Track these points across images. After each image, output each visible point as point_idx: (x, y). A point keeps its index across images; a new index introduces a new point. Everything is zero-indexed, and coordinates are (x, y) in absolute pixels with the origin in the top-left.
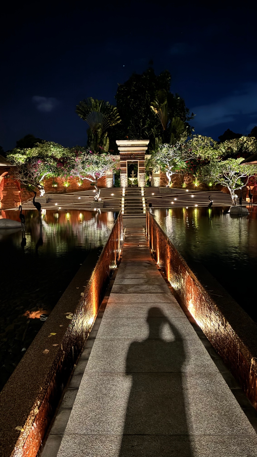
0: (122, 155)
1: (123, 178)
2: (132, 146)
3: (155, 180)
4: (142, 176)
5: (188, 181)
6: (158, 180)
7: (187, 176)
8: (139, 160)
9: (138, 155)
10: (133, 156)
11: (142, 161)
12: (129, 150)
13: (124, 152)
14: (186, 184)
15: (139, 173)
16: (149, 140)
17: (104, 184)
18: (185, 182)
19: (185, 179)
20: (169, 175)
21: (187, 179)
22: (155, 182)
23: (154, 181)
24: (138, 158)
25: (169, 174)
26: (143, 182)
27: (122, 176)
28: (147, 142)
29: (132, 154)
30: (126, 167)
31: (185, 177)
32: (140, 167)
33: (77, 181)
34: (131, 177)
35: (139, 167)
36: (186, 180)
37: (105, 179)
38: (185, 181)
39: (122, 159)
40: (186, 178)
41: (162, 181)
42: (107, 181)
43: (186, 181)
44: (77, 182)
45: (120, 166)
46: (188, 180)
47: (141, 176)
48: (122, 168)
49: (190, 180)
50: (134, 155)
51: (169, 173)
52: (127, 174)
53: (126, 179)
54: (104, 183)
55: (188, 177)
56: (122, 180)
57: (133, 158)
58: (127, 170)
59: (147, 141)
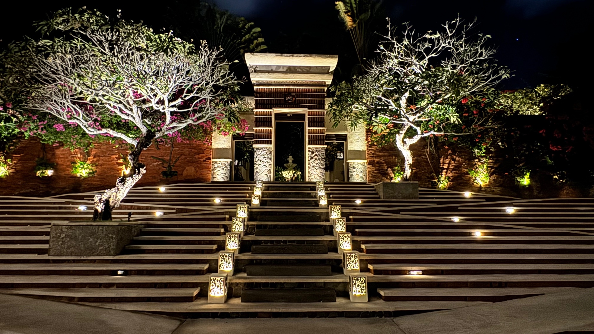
0: (260, 93)
1: (261, 158)
2: (291, 70)
3: (354, 168)
4: (317, 153)
5: (453, 169)
6: (360, 166)
7: (450, 154)
8: (309, 109)
9: (306, 96)
10: (293, 96)
11: (318, 111)
12: (281, 80)
13: (265, 87)
14: (449, 177)
15: (309, 144)
16: (337, 56)
17: (204, 174)
18: (444, 173)
19: (444, 164)
20: (404, 143)
21: (449, 164)
22: (354, 174)
23: (351, 169)
24: (306, 102)
25: (407, 140)
26: (318, 170)
27: (259, 152)
28: (332, 63)
29: (288, 93)
30: (271, 126)
31: (442, 159)
32: (310, 128)
33: (121, 161)
34: (285, 169)
35: (307, 128)
36: (445, 167)
37: (210, 159)
38: (443, 169)
39: (259, 105)
40: (447, 161)
41: (374, 169)
42: (216, 165)
43: (447, 169)
44: (121, 164)
45: (254, 124)
46: (451, 167)
47: (313, 153)
48: (260, 128)
49: (457, 167)
50: (294, 94)
51: (404, 138)
52: (272, 146)
53: (268, 160)
54: (204, 170)
55: (454, 160)
56: (259, 162)
57: (291, 104)
58: (273, 135)
59: (333, 57)
